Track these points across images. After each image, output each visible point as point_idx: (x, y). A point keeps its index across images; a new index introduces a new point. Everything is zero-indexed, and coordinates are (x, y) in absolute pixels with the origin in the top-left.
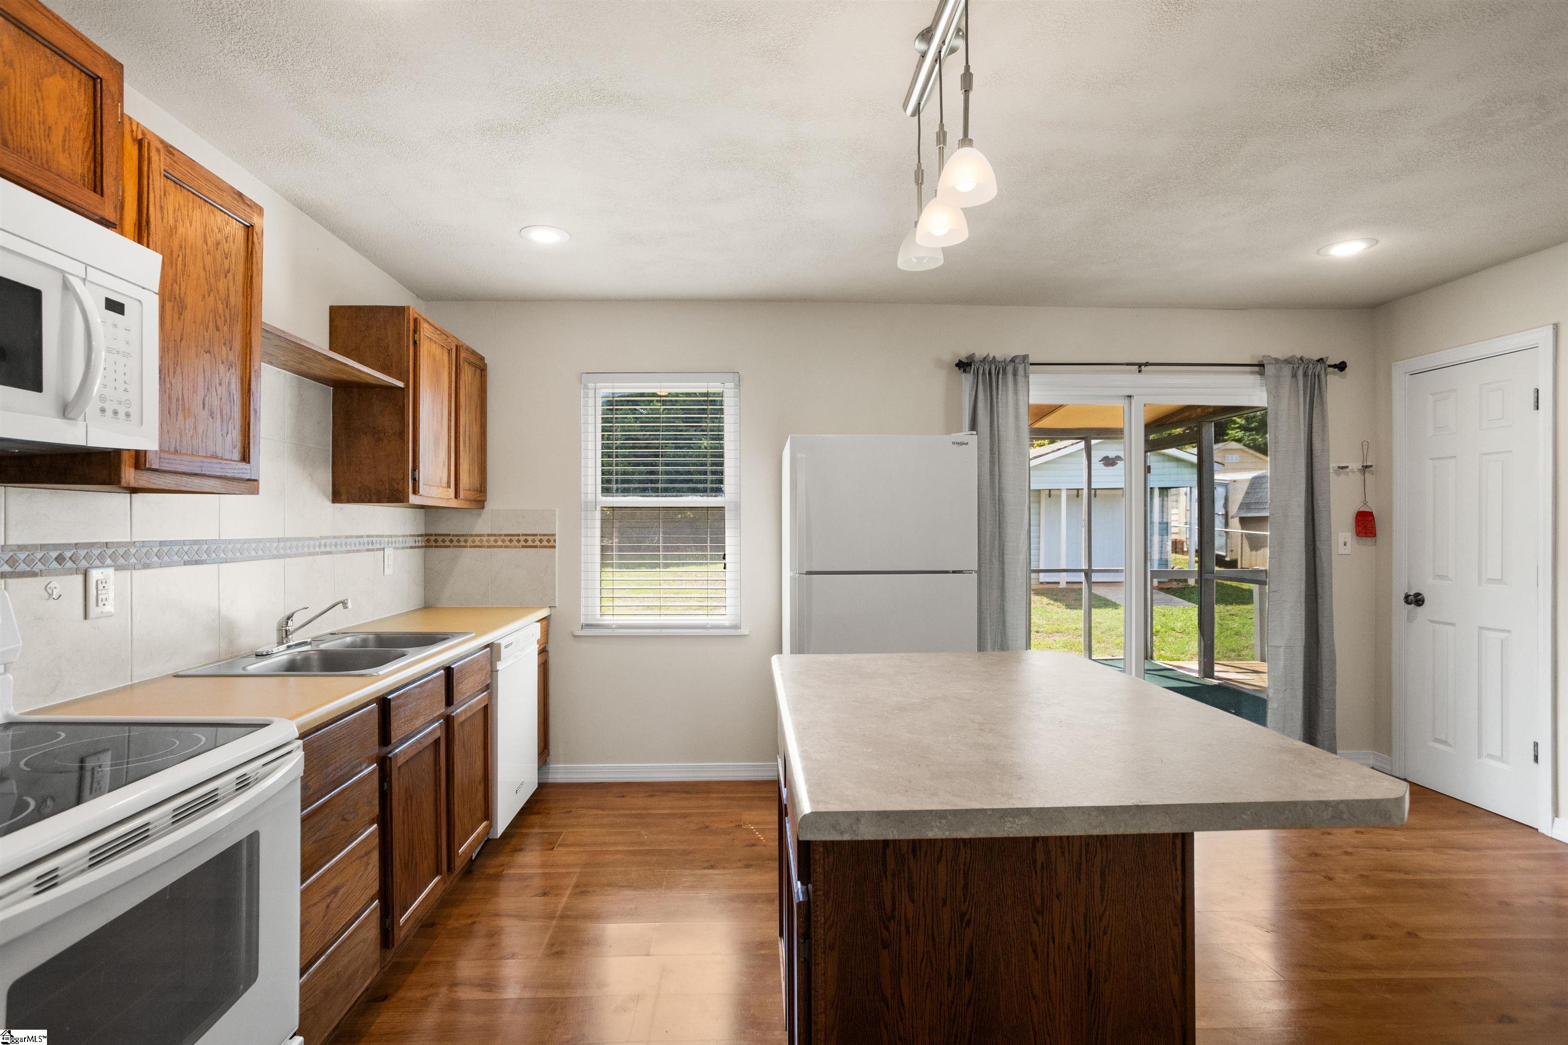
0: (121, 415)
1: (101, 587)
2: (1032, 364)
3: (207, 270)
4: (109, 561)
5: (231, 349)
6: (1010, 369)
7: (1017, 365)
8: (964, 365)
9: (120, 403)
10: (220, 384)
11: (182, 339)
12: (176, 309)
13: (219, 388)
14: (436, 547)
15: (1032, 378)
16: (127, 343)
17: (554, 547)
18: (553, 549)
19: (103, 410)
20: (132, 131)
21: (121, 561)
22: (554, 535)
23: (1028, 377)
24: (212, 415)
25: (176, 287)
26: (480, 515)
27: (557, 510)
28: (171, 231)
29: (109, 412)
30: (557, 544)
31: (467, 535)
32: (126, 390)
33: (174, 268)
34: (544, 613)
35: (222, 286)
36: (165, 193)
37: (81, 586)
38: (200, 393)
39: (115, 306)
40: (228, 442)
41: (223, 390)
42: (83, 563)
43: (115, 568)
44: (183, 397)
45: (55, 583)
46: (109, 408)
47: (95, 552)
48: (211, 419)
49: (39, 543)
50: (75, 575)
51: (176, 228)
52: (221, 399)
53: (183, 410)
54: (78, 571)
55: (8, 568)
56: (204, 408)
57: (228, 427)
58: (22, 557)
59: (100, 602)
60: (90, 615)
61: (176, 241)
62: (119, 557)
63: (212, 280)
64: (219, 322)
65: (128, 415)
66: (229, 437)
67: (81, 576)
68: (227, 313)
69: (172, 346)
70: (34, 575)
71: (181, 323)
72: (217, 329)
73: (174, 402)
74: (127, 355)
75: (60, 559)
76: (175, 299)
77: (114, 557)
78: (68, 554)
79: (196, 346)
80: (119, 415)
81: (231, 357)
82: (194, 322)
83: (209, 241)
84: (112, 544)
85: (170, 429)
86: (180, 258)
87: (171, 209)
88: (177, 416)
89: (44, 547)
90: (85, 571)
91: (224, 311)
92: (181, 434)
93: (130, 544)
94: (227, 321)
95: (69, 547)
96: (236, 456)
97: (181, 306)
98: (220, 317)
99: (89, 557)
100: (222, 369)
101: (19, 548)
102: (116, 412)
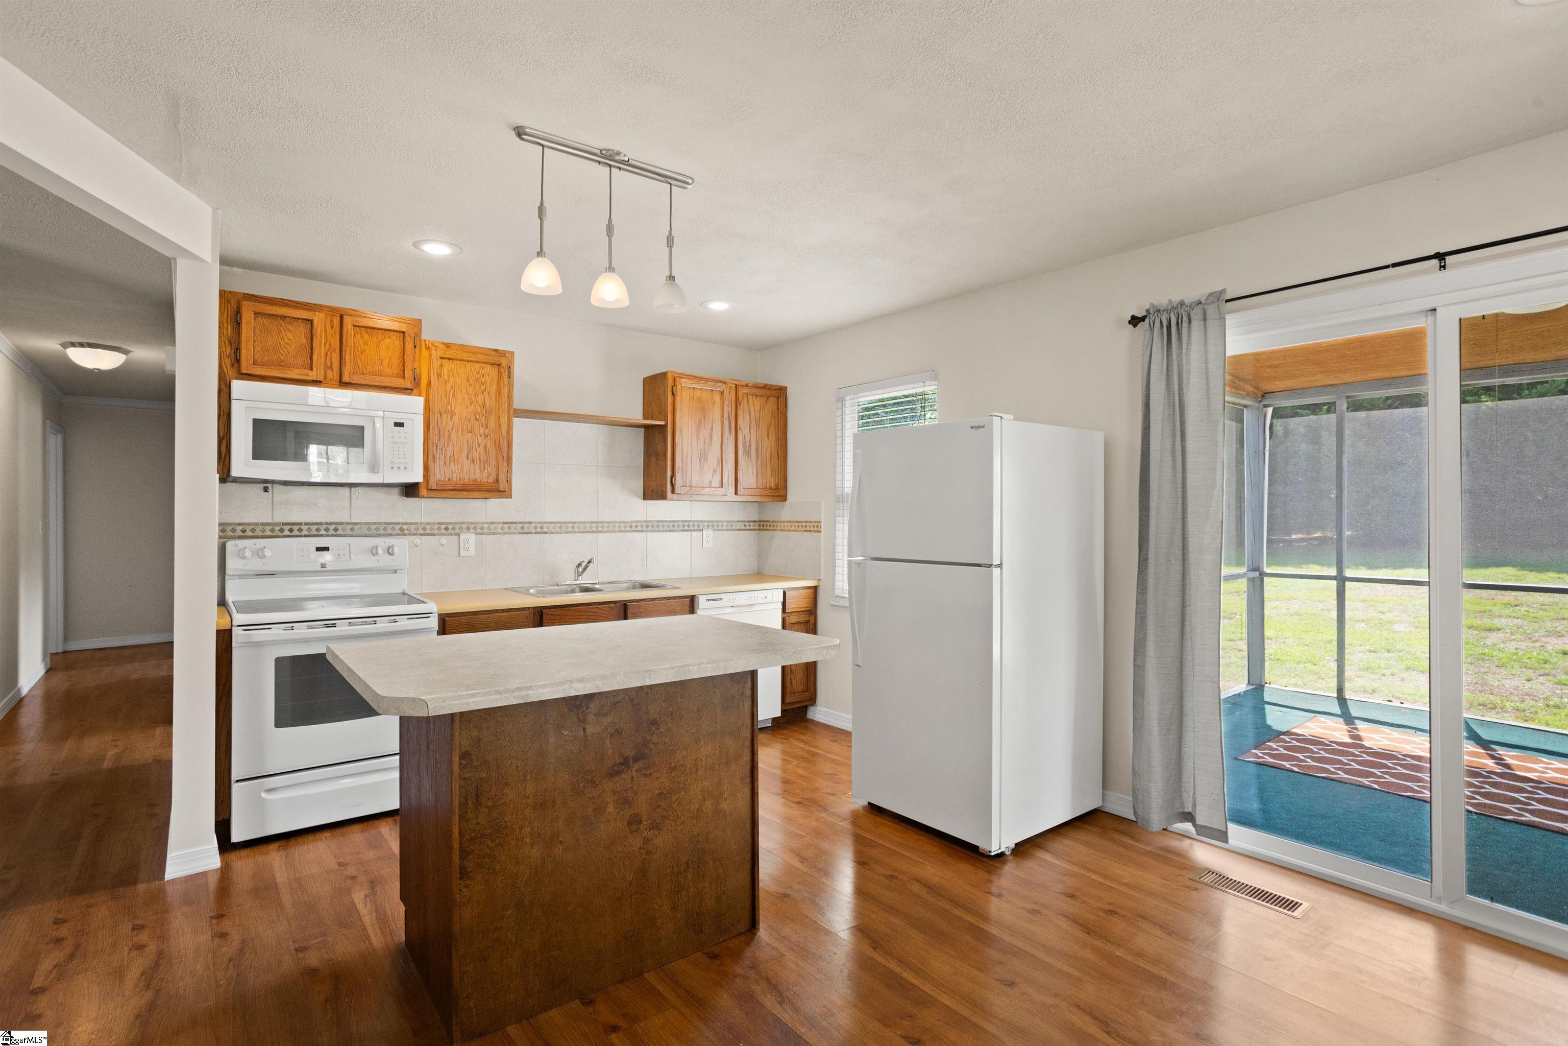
0: (402, 468)
1: (466, 542)
2: (1227, 301)
3: (469, 394)
4: (472, 530)
5: (487, 428)
6: (1196, 314)
7: (1206, 307)
8: (1135, 321)
9: (401, 463)
10: (479, 446)
11: (452, 429)
12: (449, 416)
13: (478, 449)
14: (763, 530)
15: (1230, 320)
16: (406, 438)
17: (820, 532)
18: (819, 533)
19: (392, 468)
20: (426, 345)
21: (479, 531)
22: (820, 522)
23: (1225, 319)
24: (473, 461)
25: (449, 407)
26: (784, 506)
27: (823, 502)
28: (446, 381)
29: (396, 468)
30: (822, 530)
31: (777, 522)
32: (404, 458)
33: (448, 397)
34: (811, 583)
35: (480, 399)
36: (441, 366)
37: (457, 541)
38: (465, 452)
39: (399, 425)
40: (485, 474)
41: (481, 449)
42: (458, 531)
43: (476, 534)
44: (454, 455)
45: (444, 540)
46: (396, 467)
47: (465, 526)
48: (472, 464)
49: (436, 521)
50: (454, 536)
51: (449, 379)
52: (479, 453)
53: (454, 461)
54: (455, 534)
55: (422, 532)
56: (467, 459)
57: (484, 466)
58: (428, 527)
59: (466, 550)
60: (461, 555)
61: (449, 386)
62: (478, 528)
63: (473, 398)
64: (478, 417)
65: (405, 468)
66: (486, 470)
67: (456, 537)
68: (484, 411)
69: (446, 433)
70: (434, 535)
71: (452, 422)
72: (477, 420)
73: (448, 458)
74: (405, 443)
75: (449, 529)
76: (448, 411)
77: (475, 529)
78: (450, 527)
79: (462, 431)
80: (401, 469)
81: (487, 431)
82: (461, 420)
83: (471, 381)
84: (474, 523)
85: (445, 470)
86: (451, 394)
87: (446, 372)
88: (450, 464)
89: (439, 523)
90: (459, 535)
91: (482, 410)
92: (452, 472)
93: (484, 523)
94: (483, 415)
95: (451, 524)
96: (491, 480)
97: (452, 414)
98: (479, 414)
99: (461, 528)
100: (480, 439)
101: (428, 523)
102: (399, 468)
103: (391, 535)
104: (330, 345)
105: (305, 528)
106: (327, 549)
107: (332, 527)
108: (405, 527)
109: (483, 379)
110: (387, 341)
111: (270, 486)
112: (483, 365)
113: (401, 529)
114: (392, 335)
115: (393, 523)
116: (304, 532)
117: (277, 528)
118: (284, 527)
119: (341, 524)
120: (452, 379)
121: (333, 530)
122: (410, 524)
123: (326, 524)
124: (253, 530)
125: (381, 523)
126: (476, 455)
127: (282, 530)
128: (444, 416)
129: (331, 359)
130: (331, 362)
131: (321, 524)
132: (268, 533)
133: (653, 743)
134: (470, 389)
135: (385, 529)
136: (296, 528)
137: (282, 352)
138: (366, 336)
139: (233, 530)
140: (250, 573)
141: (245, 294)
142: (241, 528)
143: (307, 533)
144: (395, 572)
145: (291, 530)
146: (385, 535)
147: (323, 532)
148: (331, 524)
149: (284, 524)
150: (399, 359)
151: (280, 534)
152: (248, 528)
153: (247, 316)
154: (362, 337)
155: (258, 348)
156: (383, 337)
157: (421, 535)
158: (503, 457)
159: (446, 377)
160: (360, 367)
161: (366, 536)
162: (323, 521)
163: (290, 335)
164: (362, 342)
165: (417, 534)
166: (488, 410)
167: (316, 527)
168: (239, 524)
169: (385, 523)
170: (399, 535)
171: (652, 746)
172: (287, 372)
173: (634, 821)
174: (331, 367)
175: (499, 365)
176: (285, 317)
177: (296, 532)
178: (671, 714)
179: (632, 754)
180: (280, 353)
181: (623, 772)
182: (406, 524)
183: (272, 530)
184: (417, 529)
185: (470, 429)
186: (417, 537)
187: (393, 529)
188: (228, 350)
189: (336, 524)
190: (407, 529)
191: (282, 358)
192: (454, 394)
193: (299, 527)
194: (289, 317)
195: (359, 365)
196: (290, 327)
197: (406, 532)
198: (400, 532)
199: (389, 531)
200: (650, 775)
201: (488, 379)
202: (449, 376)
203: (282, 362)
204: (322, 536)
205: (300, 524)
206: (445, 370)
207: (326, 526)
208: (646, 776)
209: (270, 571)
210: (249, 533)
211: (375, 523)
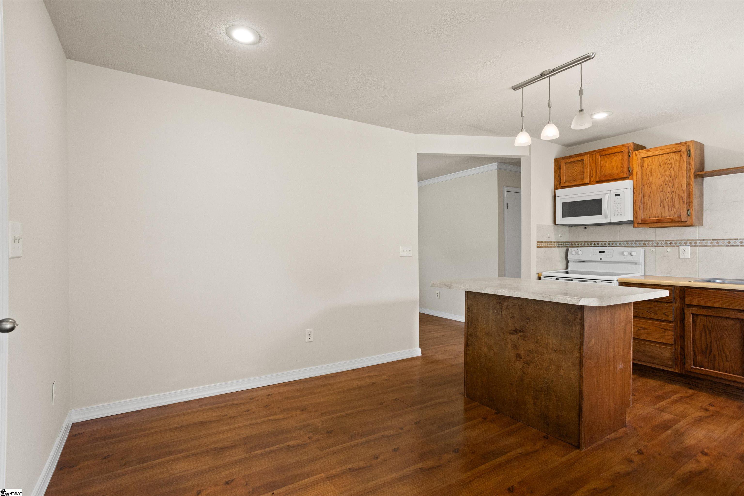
1: (683, 250)
3: (661, 172)
4: (688, 244)
5: (673, 188)
9: (619, 213)
11: (651, 192)
13: (667, 200)
16: (622, 201)
20: (635, 154)
21: (693, 244)
24: (664, 207)
28: (646, 169)
32: (620, 210)
33: (648, 177)
35: (668, 173)
36: (644, 162)
37: (678, 250)
38: (659, 202)
39: (618, 195)
40: (672, 213)
41: (669, 200)
42: (678, 244)
43: (691, 246)
44: (652, 205)
45: (669, 249)
46: (616, 214)
47: (683, 242)
48: (663, 208)
49: (665, 240)
50: (675, 247)
51: (648, 168)
52: (668, 202)
53: (652, 208)
54: (677, 246)
55: (656, 245)
56: (660, 206)
57: (672, 209)
58: (660, 242)
59: (683, 255)
60: (680, 258)
61: (648, 170)
62: (693, 243)
63: (663, 173)
64: (666, 183)
65: (621, 215)
66: (673, 211)
67: (677, 248)
68: (671, 179)
69: (647, 195)
70: (663, 246)
71: (651, 188)
72: (666, 184)
73: (648, 207)
74: (621, 203)
75: (671, 243)
76: (648, 184)
77: (690, 243)
78: (673, 242)
79: (657, 192)
80: (619, 215)
81: (673, 190)
82: (656, 186)
83: (661, 164)
84: (690, 240)
85: (647, 213)
86: (650, 174)
87: (646, 165)
88: (649, 210)
89: (666, 241)
90: (679, 247)
91: (669, 179)
92: (651, 214)
93: (698, 240)
94: (670, 181)
95: (674, 240)
96: (676, 216)
97: (651, 184)
98: (667, 181)
99: (680, 243)
100: (668, 194)
101: (659, 241)
102: (618, 215)
103: (639, 246)
104: (592, 167)
105: (600, 243)
106: (603, 252)
107: (611, 243)
108: (646, 243)
109: (669, 162)
110: (616, 158)
111: (587, 226)
112: (669, 154)
113: (644, 244)
114: (618, 155)
115: (640, 241)
116: (600, 245)
117: (590, 243)
118: (592, 243)
119: (615, 241)
120: (650, 167)
121: (612, 244)
122: (649, 241)
123: (609, 241)
124: (581, 244)
125: (633, 241)
126: (665, 203)
127: (591, 244)
128: (646, 186)
129: (592, 173)
130: (592, 174)
131: (606, 241)
132: (586, 245)
133: (527, 327)
134: (661, 169)
135: (635, 244)
136: (596, 243)
137: (574, 175)
138: (606, 159)
139: (575, 244)
140: (576, 260)
141: (562, 157)
142: (577, 243)
143: (601, 246)
144: (636, 263)
145: (595, 244)
146: (635, 247)
147: (607, 245)
148: (610, 241)
149: (592, 242)
150: (621, 165)
151: (590, 246)
152: (580, 243)
153: (563, 165)
154: (604, 160)
155: (566, 176)
156: (614, 157)
157: (655, 246)
158: (684, 202)
159: (646, 167)
160: (604, 173)
161: (626, 247)
162: (607, 240)
163: (577, 168)
164: (604, 162)
165: (653, 246)
166: (673, 178)
167: (604, 243)
168: (577, 242)
169: (636, 241)
170: (643, 246)
171: (527, 328)
172: (575, 182)
173: (518, 356)
174: (592, 176)
175: (680, 151)
176: (575, 161)
177: (596, 245)
178: (536, 318)
179: (519, 328)
180: (573, 176)
181: (514, 334)
182: (647, 241)
183: (588, 244)
184: (653, 243)
185: (661, 190)
186: (653, 247)
187: (640, 244)
188: (558, 179)
189: (612, 241)
190: (648, 244)
191: (574, 177)
192: (651, 174)
193: (598, 243)
194: (576, 161)
195: (603, 172)
196: (576, 165)
197: (647, 245)
198: (643, 245)
199: (638, 245)
200: (526, 340)
201: (673, 161)
202: (648, 166)
203: (574, 179)
204: (607, 246)
205: (598, 242)
206: (646, 163)
207: (609, 242)
208: (524, 340)
209: (581, 260)
210: (580, 245)
211: (631, 241)
